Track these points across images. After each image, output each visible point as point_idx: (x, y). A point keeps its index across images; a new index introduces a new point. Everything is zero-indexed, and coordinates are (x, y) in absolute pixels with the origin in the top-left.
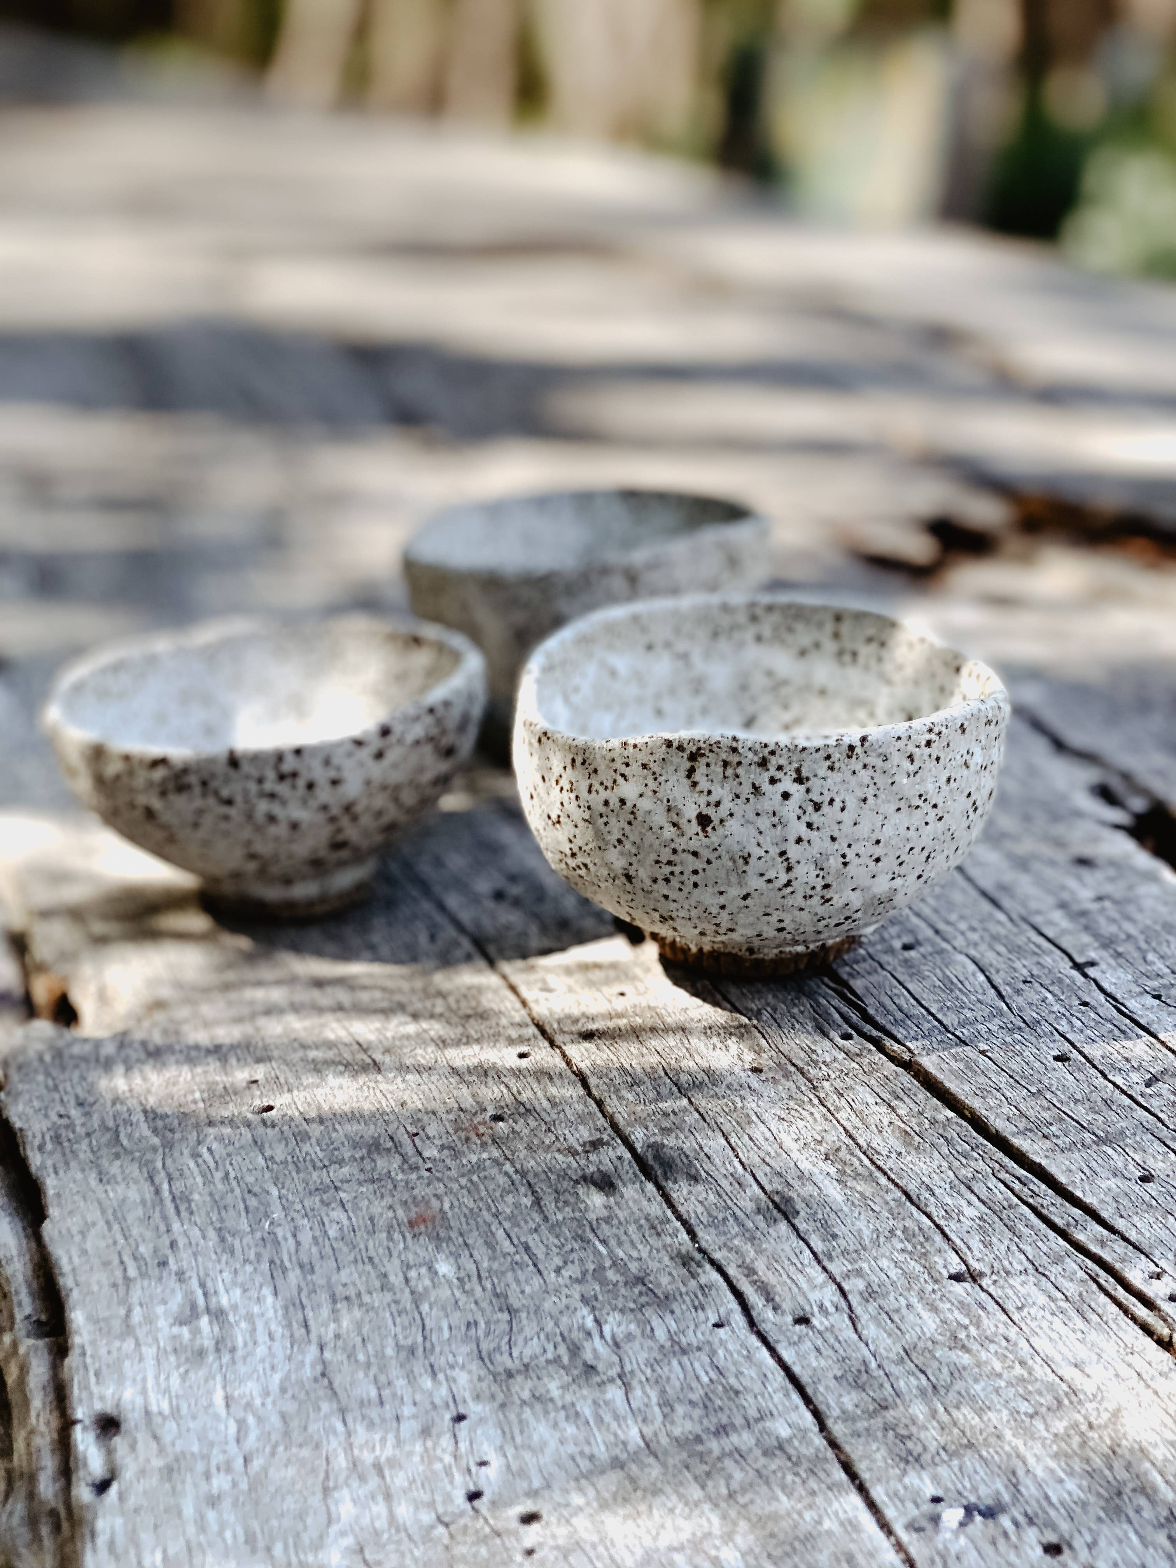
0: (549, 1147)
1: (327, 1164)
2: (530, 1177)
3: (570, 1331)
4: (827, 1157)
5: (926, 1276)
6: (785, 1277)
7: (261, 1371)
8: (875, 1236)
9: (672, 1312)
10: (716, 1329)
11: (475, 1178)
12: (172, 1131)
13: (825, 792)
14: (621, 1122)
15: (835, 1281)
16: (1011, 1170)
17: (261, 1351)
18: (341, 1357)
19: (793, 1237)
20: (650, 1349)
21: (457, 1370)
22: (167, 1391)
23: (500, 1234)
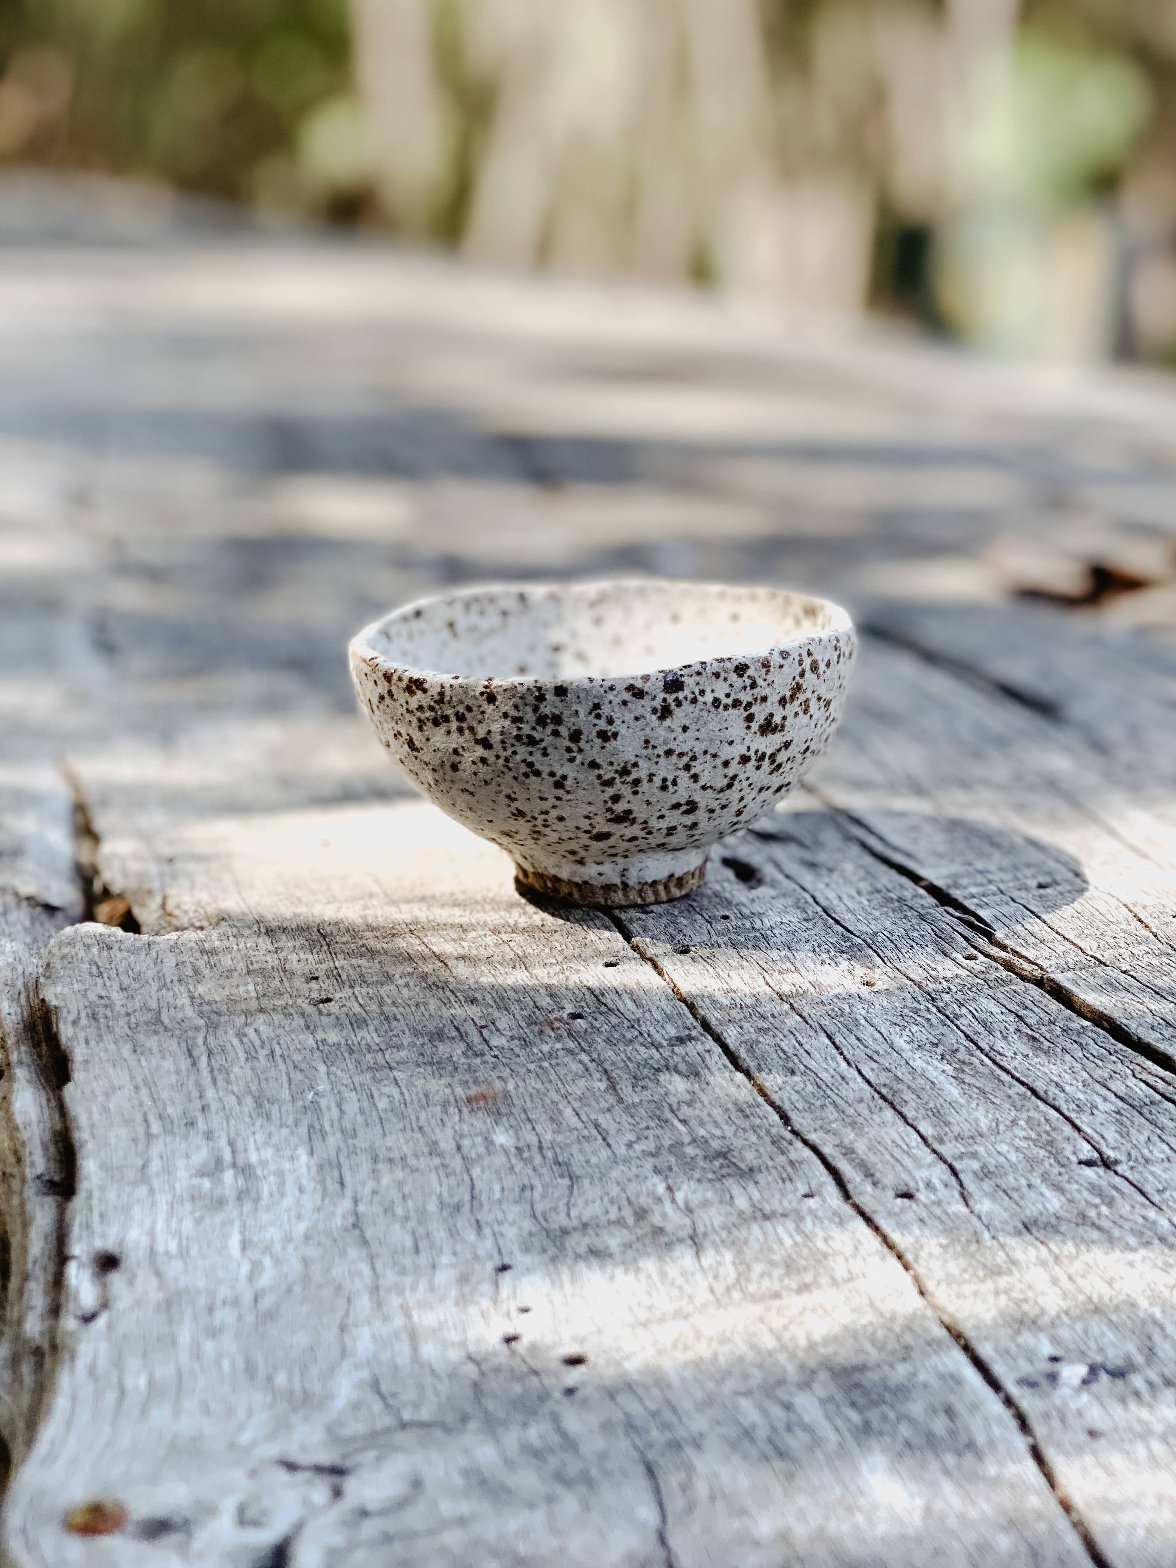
0: (631, 1041)
1: (383, 1048)
2: (607, 1066)
3: (638, 1196)
4: (943, 1057)
5: (1052, 1161)
6: (888, 1157)
7: (286, 1218)
8: (994, 1124)
9: (756, 1183)
10: (806, 1199)
11: (545, 1064)
12: (218, 1014)
14: (713, 1022)
15: (945, 1162)
16: (1154, 1072)
17: (288, 1201)
18: (377, 1210)
19: (900, 1123)
20: (728, 1214)
21: (506, 1225)
22: (178, 1233)
23: (568, 1112)
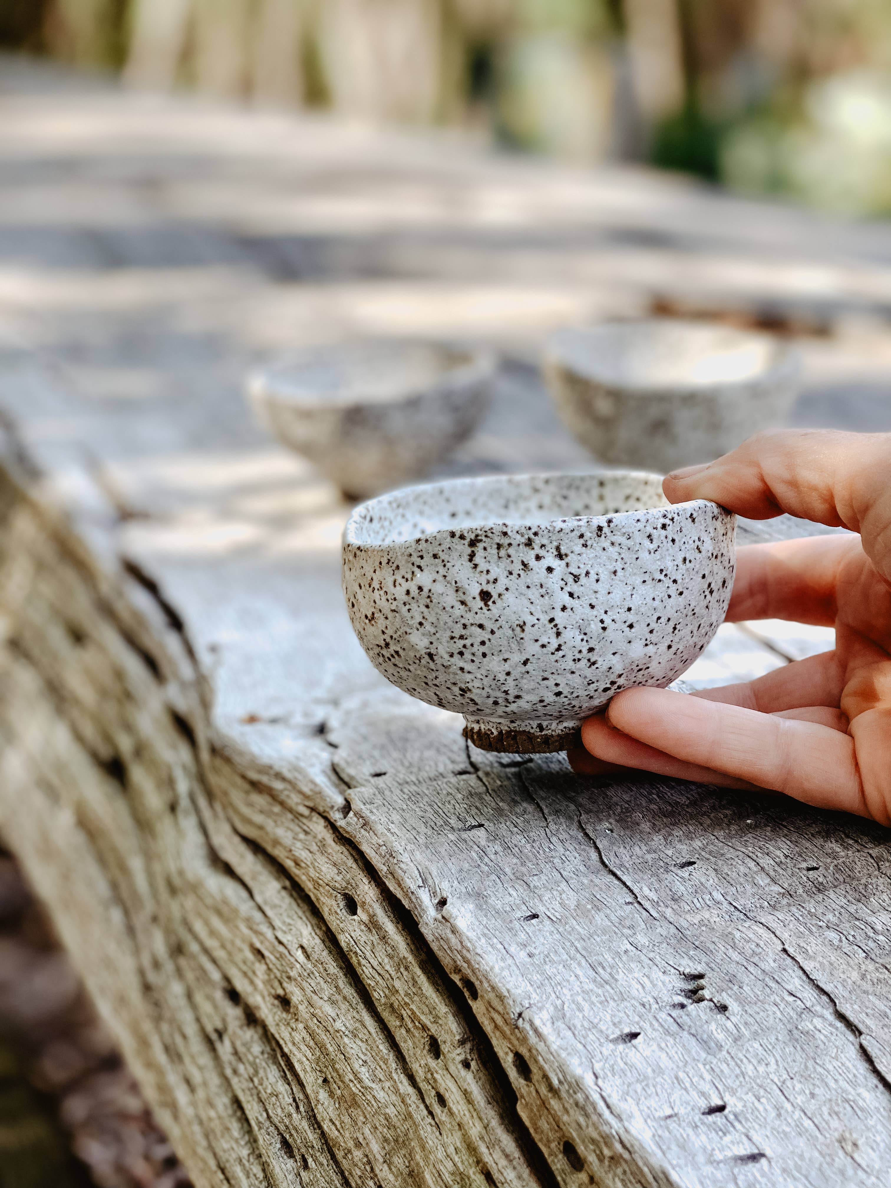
13: (582, 566)
